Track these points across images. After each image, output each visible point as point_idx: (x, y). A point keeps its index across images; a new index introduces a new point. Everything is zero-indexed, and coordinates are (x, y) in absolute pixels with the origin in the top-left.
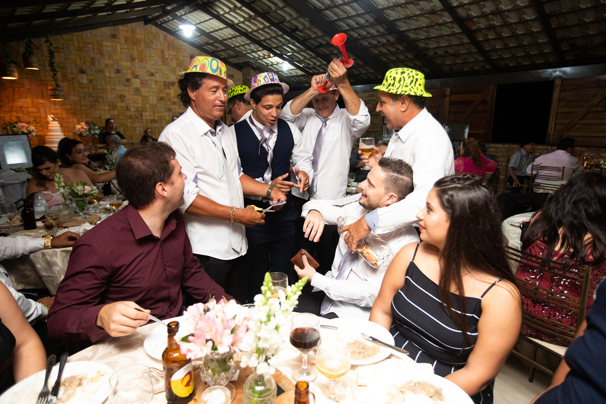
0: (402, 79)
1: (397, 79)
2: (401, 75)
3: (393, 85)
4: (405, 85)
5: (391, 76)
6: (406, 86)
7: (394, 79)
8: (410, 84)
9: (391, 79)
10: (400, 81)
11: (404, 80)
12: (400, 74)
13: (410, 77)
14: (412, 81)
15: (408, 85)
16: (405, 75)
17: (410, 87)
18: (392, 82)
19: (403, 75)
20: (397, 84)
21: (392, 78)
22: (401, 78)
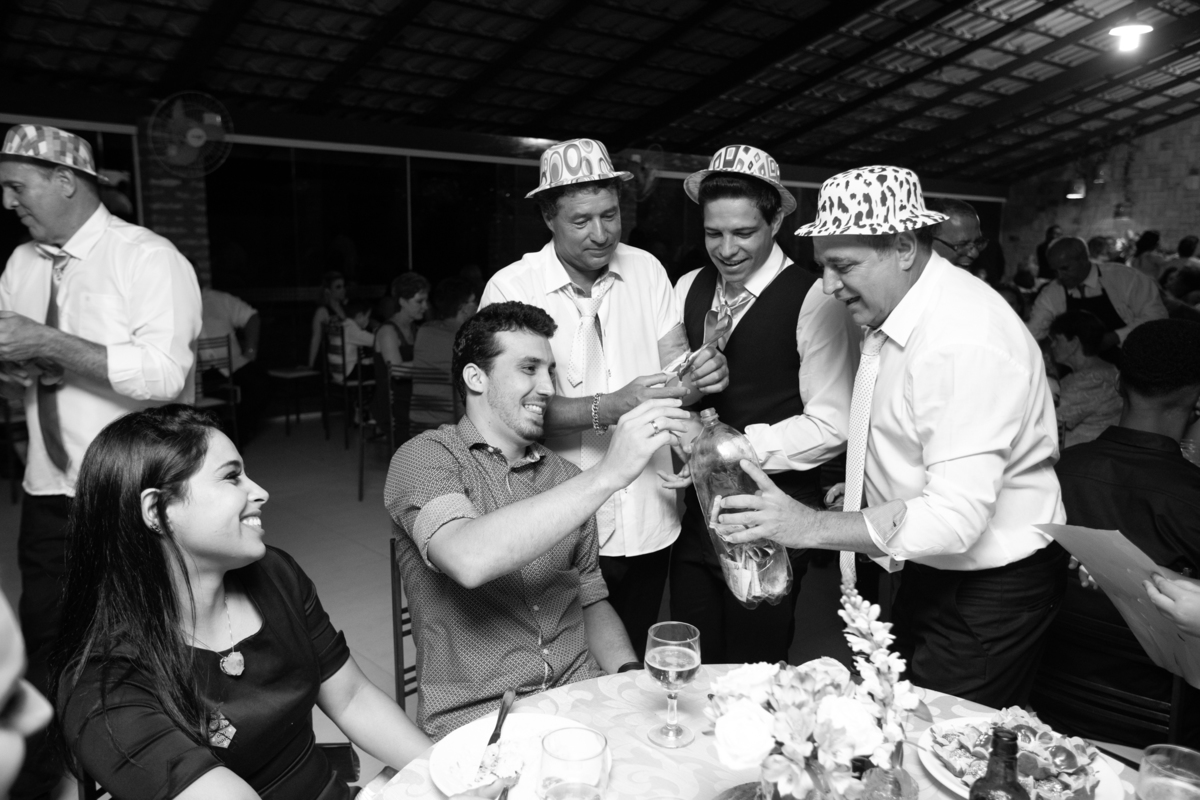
0: (888, 194)
1: (876, 197)
2: (882, 185)
3: (870, 214)
4: (898, 206)
5: (853, 196)
6: (903, 208)
7: (867, 198)
8: (908, 201)
9: (855, 201)
10: (884, 200)
11: (893, 195)
12: (878, 184)
13: (901, 184)
14: (909, 192)
15: (905, 203)
16: (890, 182)
17: (909, 207)
18: (864, 208)
19: (886, 184)
20: (879, 210)
21: (860, 197)
22: (883, 193)
